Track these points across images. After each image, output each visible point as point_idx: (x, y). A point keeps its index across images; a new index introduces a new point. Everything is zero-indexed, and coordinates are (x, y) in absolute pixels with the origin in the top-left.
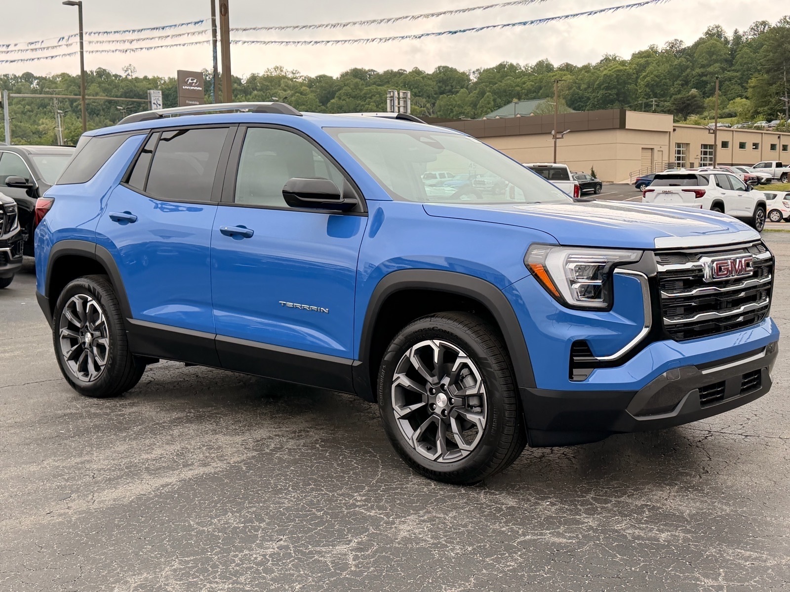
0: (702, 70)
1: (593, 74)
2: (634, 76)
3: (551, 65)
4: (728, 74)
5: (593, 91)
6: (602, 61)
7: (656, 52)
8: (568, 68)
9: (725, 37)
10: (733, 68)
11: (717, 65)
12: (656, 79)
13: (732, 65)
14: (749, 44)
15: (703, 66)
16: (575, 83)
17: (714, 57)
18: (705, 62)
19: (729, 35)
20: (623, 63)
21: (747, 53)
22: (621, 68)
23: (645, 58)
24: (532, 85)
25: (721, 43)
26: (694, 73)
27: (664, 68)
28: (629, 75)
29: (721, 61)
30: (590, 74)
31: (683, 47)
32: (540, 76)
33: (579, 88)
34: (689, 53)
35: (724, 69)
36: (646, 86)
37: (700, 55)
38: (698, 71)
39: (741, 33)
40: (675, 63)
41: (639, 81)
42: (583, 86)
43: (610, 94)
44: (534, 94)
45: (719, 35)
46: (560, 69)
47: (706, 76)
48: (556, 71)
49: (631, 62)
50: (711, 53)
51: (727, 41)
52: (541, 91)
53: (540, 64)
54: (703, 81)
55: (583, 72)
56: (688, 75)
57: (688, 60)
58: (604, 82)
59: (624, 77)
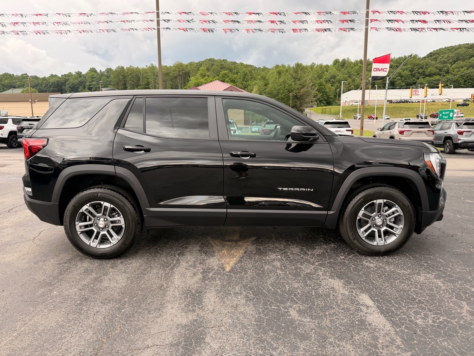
0: (90, 84)
1: (47, 81)
5: (48, 88)
11: (95, 82)
14: (106, 76)
15: (90, 82)
17: (94, 79)
18: (90, 81)
20: (59, 78)
21: (105, 79)
25: (96, 74)
26: (87, 84)
27: (75, 81)
28: (62, 83)
30: (45, 81)
35: (97, 84)
37: (88, 78)
40: (79, 80)
43: (55, 90)
45: (95, 71)
47: (92, 85)
49: (62, 78)
50: (92, 78)
51: (98, 74)
55: (43, 80)
56: (85, 85)
58: (52, 85)
59: (60, 84)
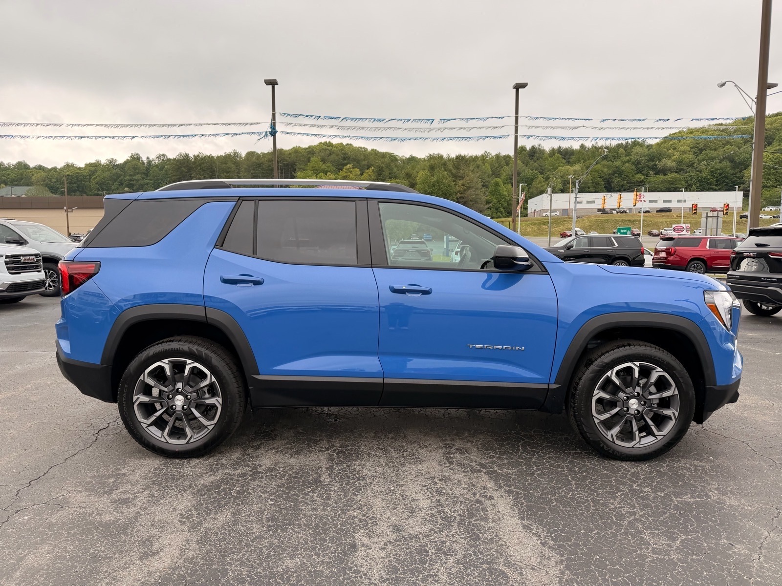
0: (131, 178)
1: (59, 173)
2: (88, 177)
3: (28, 165)
4: (146, 181)
6: (65, 166)
7: (101, 164)
8: (40, 168)
9: (142, 161)
10: (148, 178)
11: (139, 175)
12: (103, 180)
13: (147, 176)
14: (157, 166)
15: (130, 175)
16: (48, 178)
17: (137, 171)
18: (132, 173)
19: (145, 160)
20: (80, 169)
21: (156, 171)
22: (79, 171)
23: (94, 167)
24: (14, 176)
25: (140, 163)
26: (126, 179)
27: (107, 174)
28: (84, 176)
29: (141, 174)
30: (57, 173)
31: (117, 163)
32: (21, 171)
33: (51, 181)
34: (121, 167)
35: (143, 178)
36: (97, 183)
37: (128, 169)
38: (128, 177)
39: (151, 159)
40: (114, 172)
41: (91, 180)
42: (53, 180)
44: (17, 182)
45: (138, 158)
46: (35, 168)
47: (133, 181)
48: (32, 169)
49: (85, 169)
50: (135, 169)
51: (143, 163)
52: (22, 181)
53: (19, 164)
54: (131, 184)
55: (52, 172)
56: (122, 180)
57: (121, 171)
58: (68, 179)
59: (81, 177)
